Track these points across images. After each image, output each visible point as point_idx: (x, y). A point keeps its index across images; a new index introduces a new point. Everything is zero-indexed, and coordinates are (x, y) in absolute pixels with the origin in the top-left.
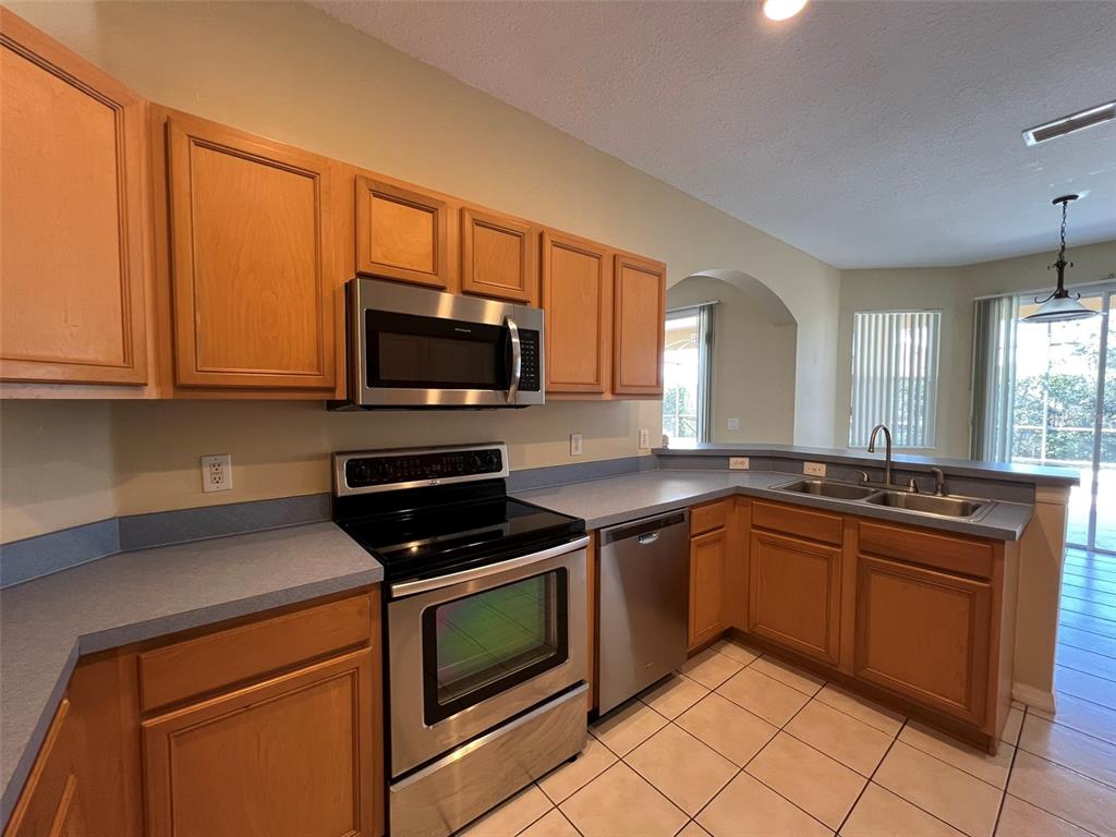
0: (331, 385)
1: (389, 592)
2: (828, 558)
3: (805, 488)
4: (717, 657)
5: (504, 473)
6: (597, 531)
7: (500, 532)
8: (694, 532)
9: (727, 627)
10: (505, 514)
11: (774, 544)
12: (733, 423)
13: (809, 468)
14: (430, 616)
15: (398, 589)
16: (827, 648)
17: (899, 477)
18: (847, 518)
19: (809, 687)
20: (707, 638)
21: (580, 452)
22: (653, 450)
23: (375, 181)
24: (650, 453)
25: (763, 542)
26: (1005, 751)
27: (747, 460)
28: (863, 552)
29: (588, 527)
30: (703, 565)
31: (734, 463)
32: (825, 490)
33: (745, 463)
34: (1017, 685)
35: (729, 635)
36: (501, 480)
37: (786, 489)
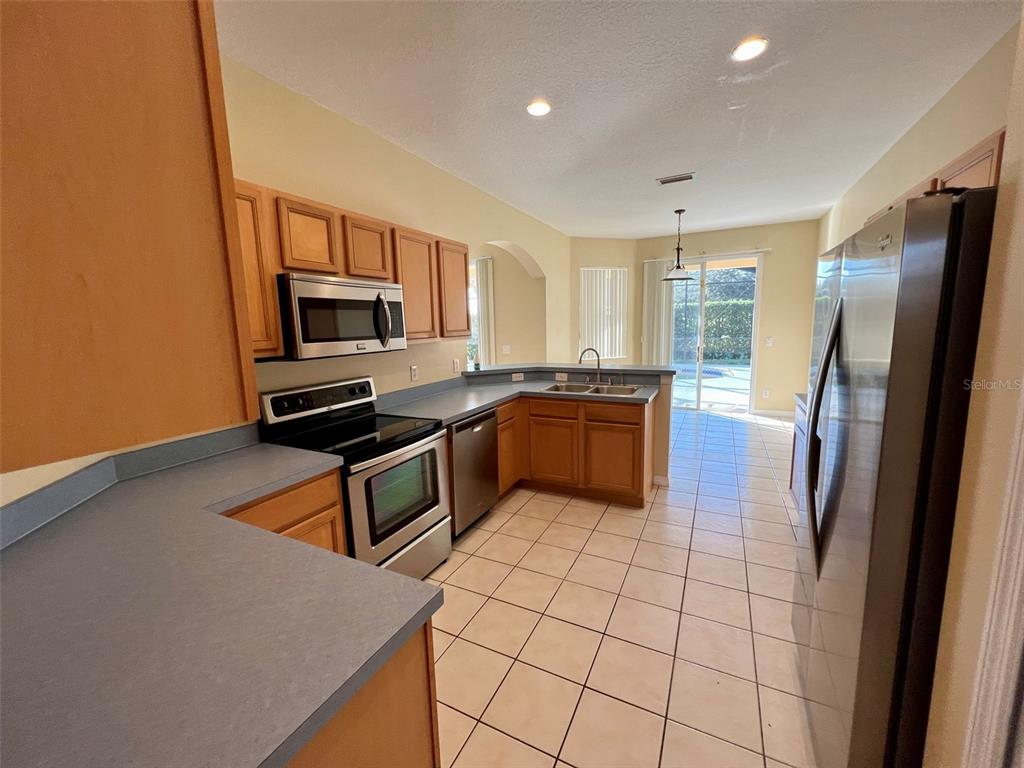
0: (275, 346)
1: (349, 470)
2: (571, 426)
3: (557, 388)
4: (514, 498)
5: (373, 398)
6: (449, 427)
7: (375, 438)
8: (499, 422)
9: (518, 479)
10: (375, 425)
11: (542, 424)
12: (506, 349)
13: (558, 376)
14: (368, 483)
15: (354, 468)
16: (572, 477)
17: (604, 377)
18: (580, 403)
19: (564, 500)
20: (508, 487)
21: (417, 378)
22: (462, 373)
23: (291, 201)
24: (460, 375)
25: (537, 423)
26: (647, 506)
27: (522, 375)
28: (589, 420)
29: (444, 424)
30: (504, 441)
31: (515, 377)
32: (568, 388)
33: (521, 376)
34: (656, 477)
35: (520, 484)
36: (370, 404)
37: (548, 390)
